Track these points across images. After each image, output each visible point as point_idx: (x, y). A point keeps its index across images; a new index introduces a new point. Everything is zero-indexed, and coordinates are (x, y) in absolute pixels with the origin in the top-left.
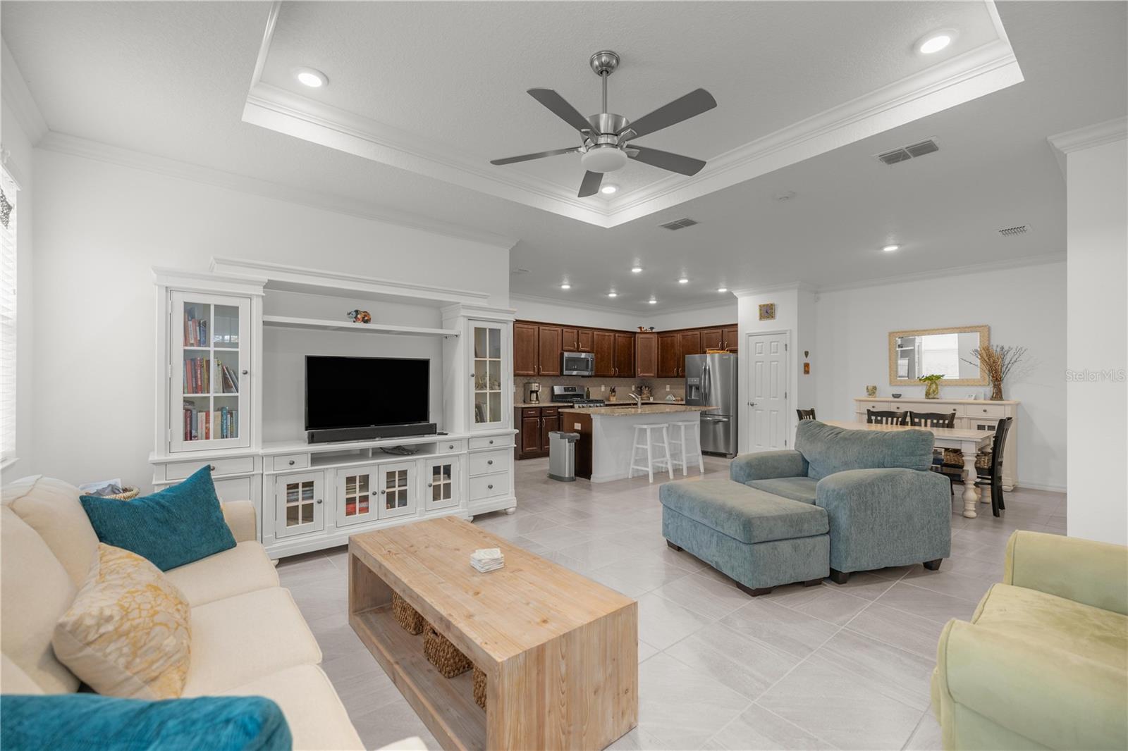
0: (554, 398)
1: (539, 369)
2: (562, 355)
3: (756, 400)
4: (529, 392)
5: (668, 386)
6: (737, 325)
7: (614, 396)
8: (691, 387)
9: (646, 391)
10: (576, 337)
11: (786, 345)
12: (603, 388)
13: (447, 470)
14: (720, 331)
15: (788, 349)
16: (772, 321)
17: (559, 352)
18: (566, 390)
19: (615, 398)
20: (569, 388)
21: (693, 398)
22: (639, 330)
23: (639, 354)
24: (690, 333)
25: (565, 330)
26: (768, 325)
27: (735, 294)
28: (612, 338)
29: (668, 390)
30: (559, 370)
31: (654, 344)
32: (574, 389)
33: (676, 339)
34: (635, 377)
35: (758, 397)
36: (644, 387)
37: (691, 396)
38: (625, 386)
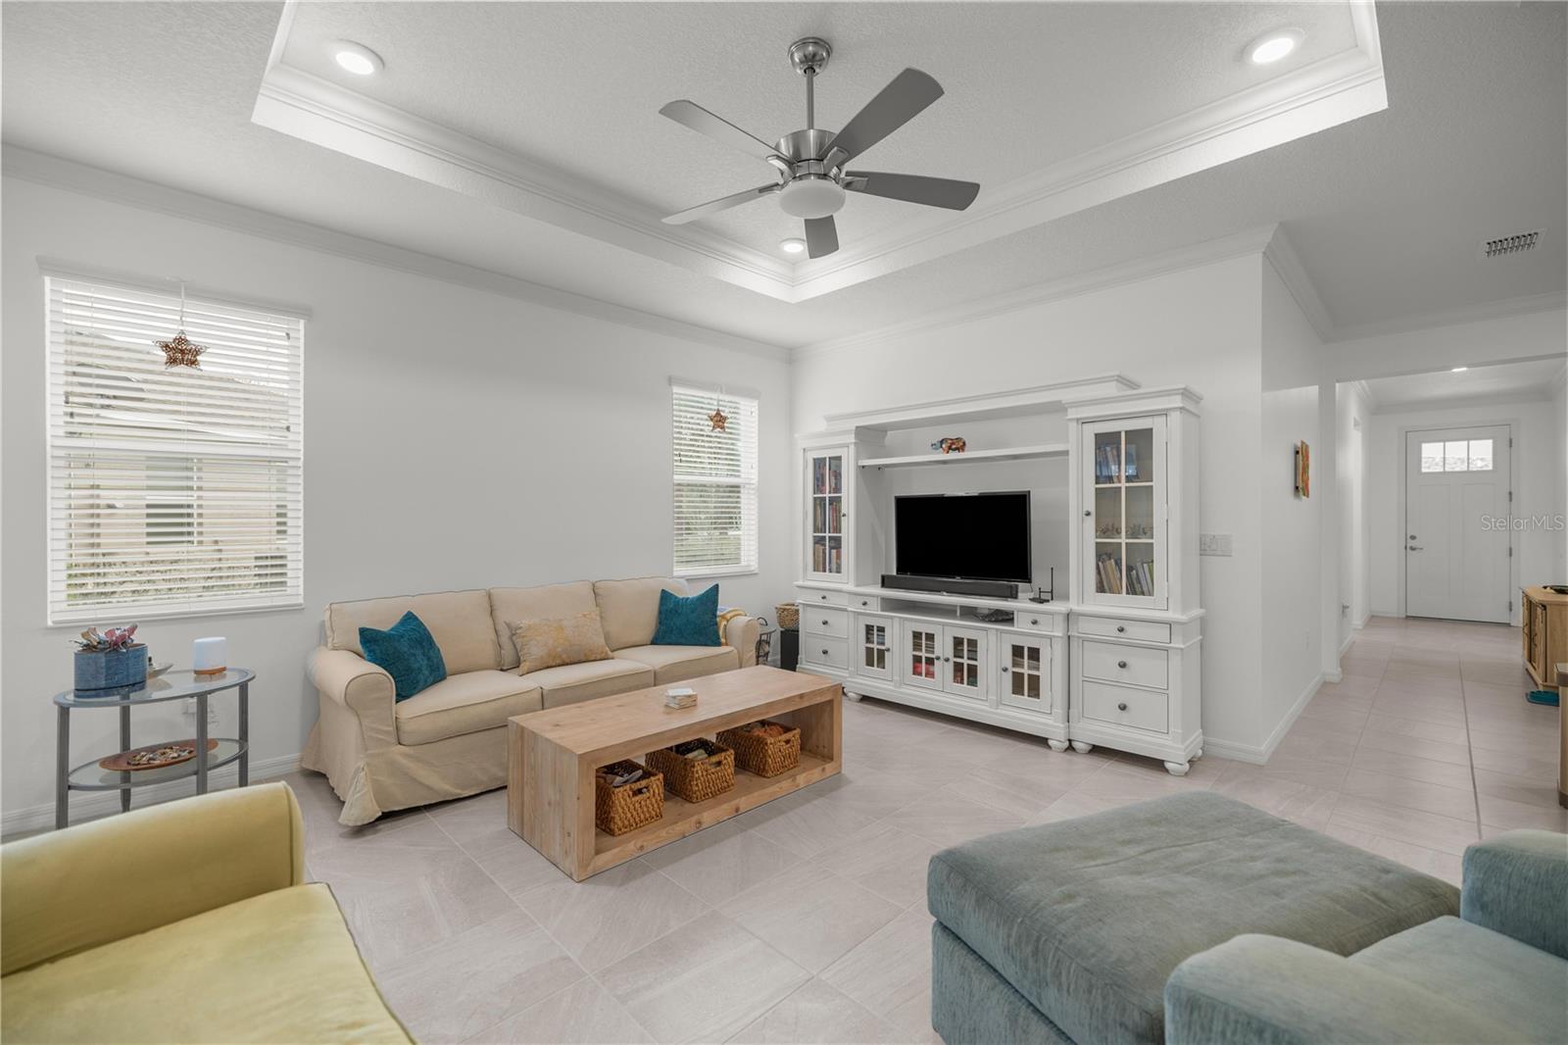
13: (1034, 654)
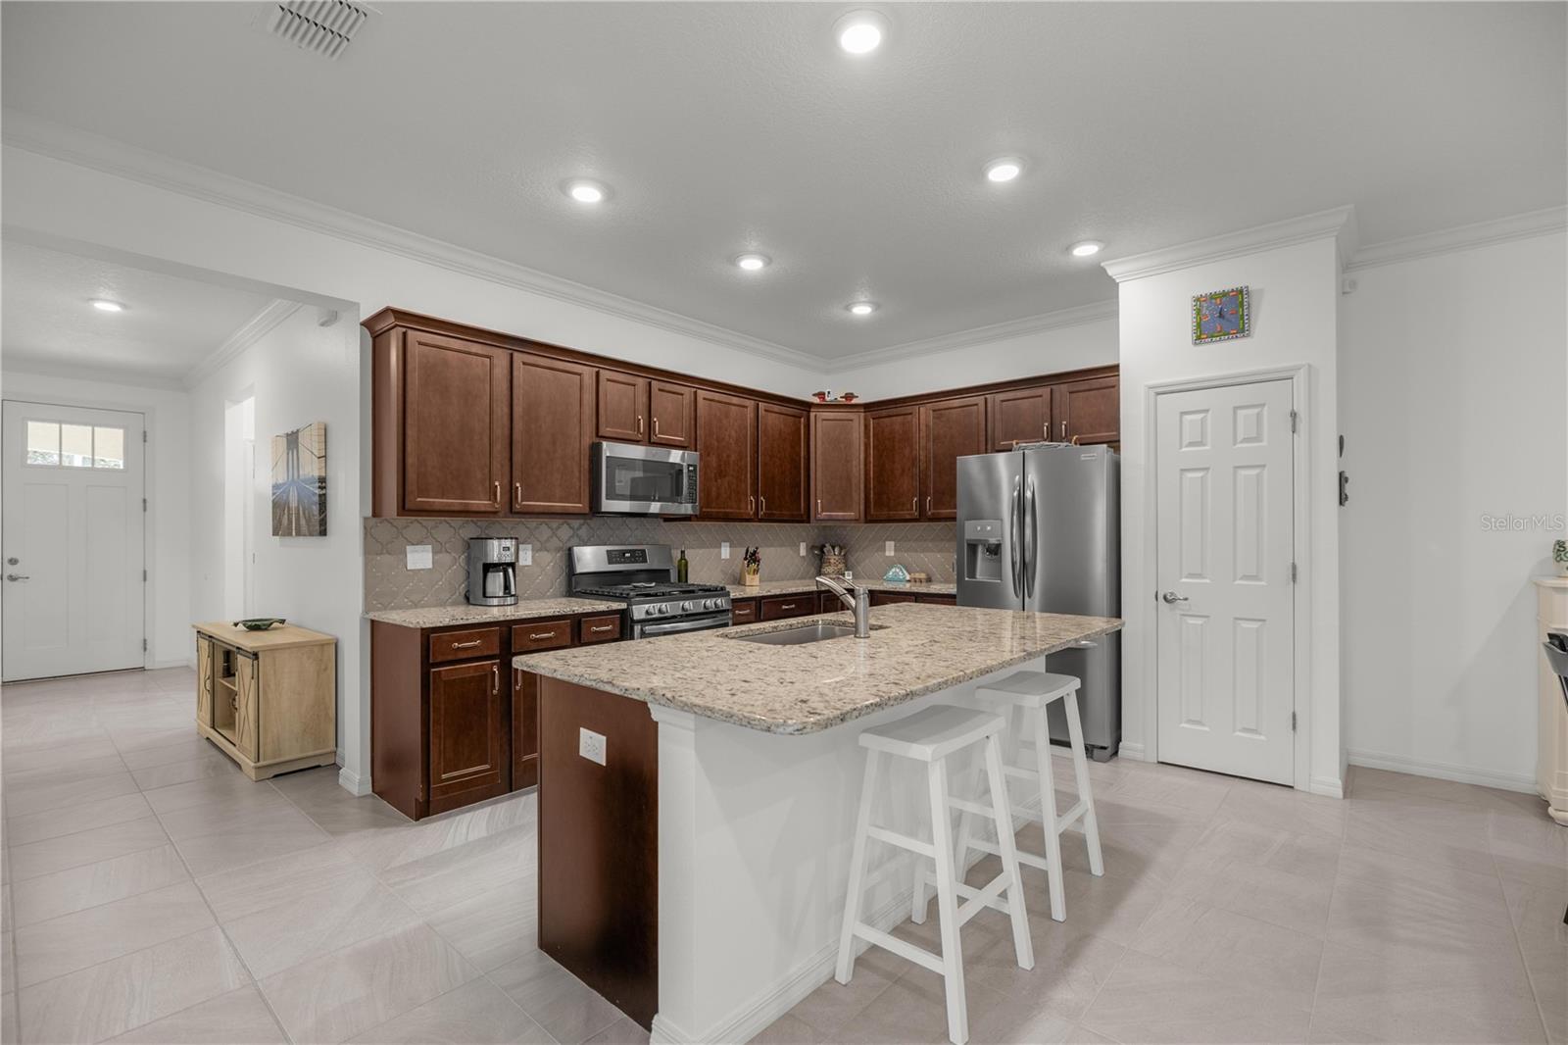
0: (574, 583)
1: (511, 491)
2: (595, 450)
3: (1181, 586)
4: (481, 567)
5: (890, 545)
6: (1115, 368)
7: (756, 571)
8: (973, 547)
9: (833, 557)
10: (642, 399)
11: (1294, 415)
12: (725, 552)
14: (1045, 391)
15: (1302, 426)
16: (1245, 340)
17: (587, 441)
18: (612, 557)
19: (757, 577)
20: (624, 553)
21: (980, 577)
22: (816, 400)
23: (819, 462)
24: (956, 403)
25: (605, 374)
26: (1226, 357)
27: (1110, 273)
28: (750, 413)
29: (890, 552)
30: (586, 498)
31: (855, 435)
32: (640, 556)
33: (915, 421)
34: (808, 521)
35: (1191, 575)
36: (828, 547)
37: (972, 574)
38: (782, 546)
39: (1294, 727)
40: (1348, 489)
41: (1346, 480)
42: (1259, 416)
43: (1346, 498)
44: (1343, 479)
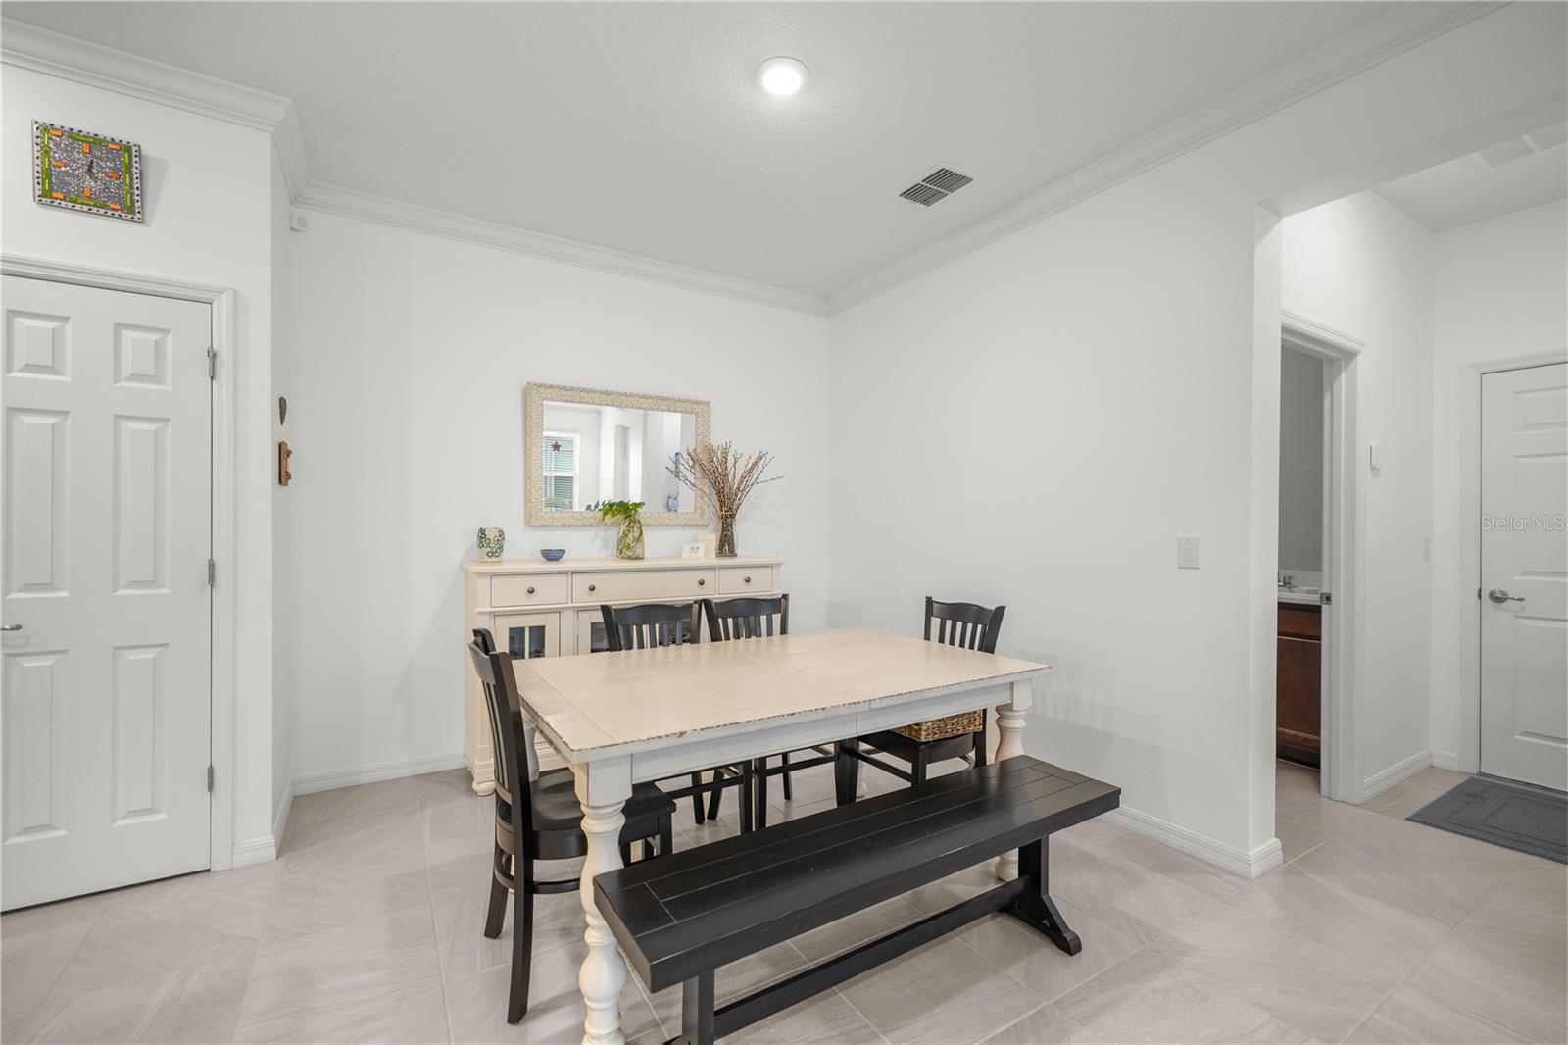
11: (213, 356)
15: (224, 371)
35: (29, 587)
39: (211, 787)
40: (292, 465)
41: (289, 453)
42: (158, 347)
43: (289, 477)
44: (283, 452)
